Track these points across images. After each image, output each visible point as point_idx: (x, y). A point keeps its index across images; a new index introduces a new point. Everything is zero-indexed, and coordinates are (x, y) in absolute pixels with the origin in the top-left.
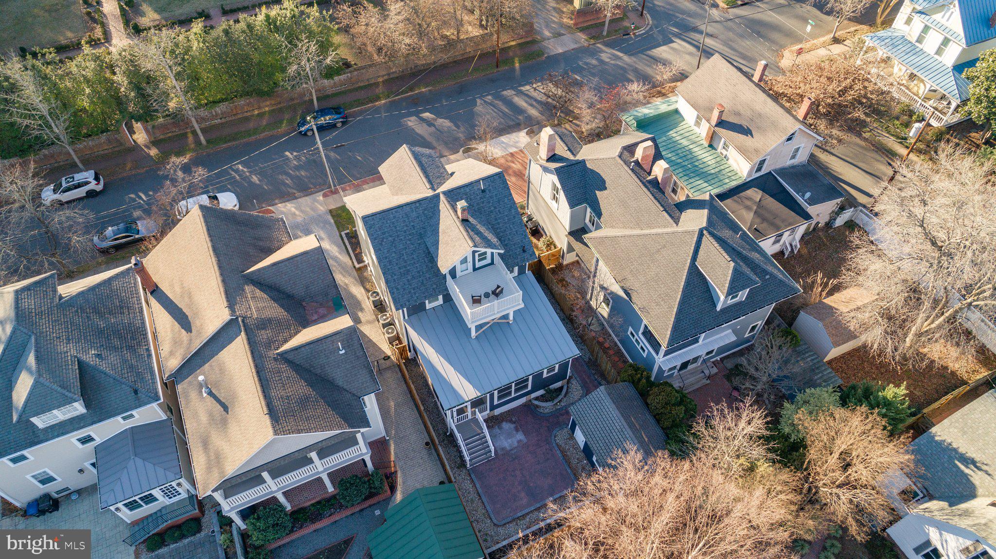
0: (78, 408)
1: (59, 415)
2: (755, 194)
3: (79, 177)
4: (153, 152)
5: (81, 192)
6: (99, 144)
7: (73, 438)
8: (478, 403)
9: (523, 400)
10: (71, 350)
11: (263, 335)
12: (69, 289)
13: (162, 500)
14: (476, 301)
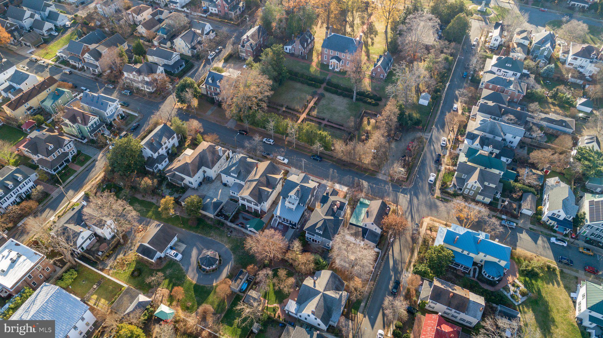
0: (236, 176)
1: (234, 175)
2: (360, 229)
3: (271, 140)
4: (286, 143)
5: (269, 143)
6: (280, 136)
7: (234, 179)
8: (280, 217)
9: (288, 225)
10: (241, 168)
11: (260, 184)
12: (249, 160)
13: (236, 195)
14: (289, 202)
